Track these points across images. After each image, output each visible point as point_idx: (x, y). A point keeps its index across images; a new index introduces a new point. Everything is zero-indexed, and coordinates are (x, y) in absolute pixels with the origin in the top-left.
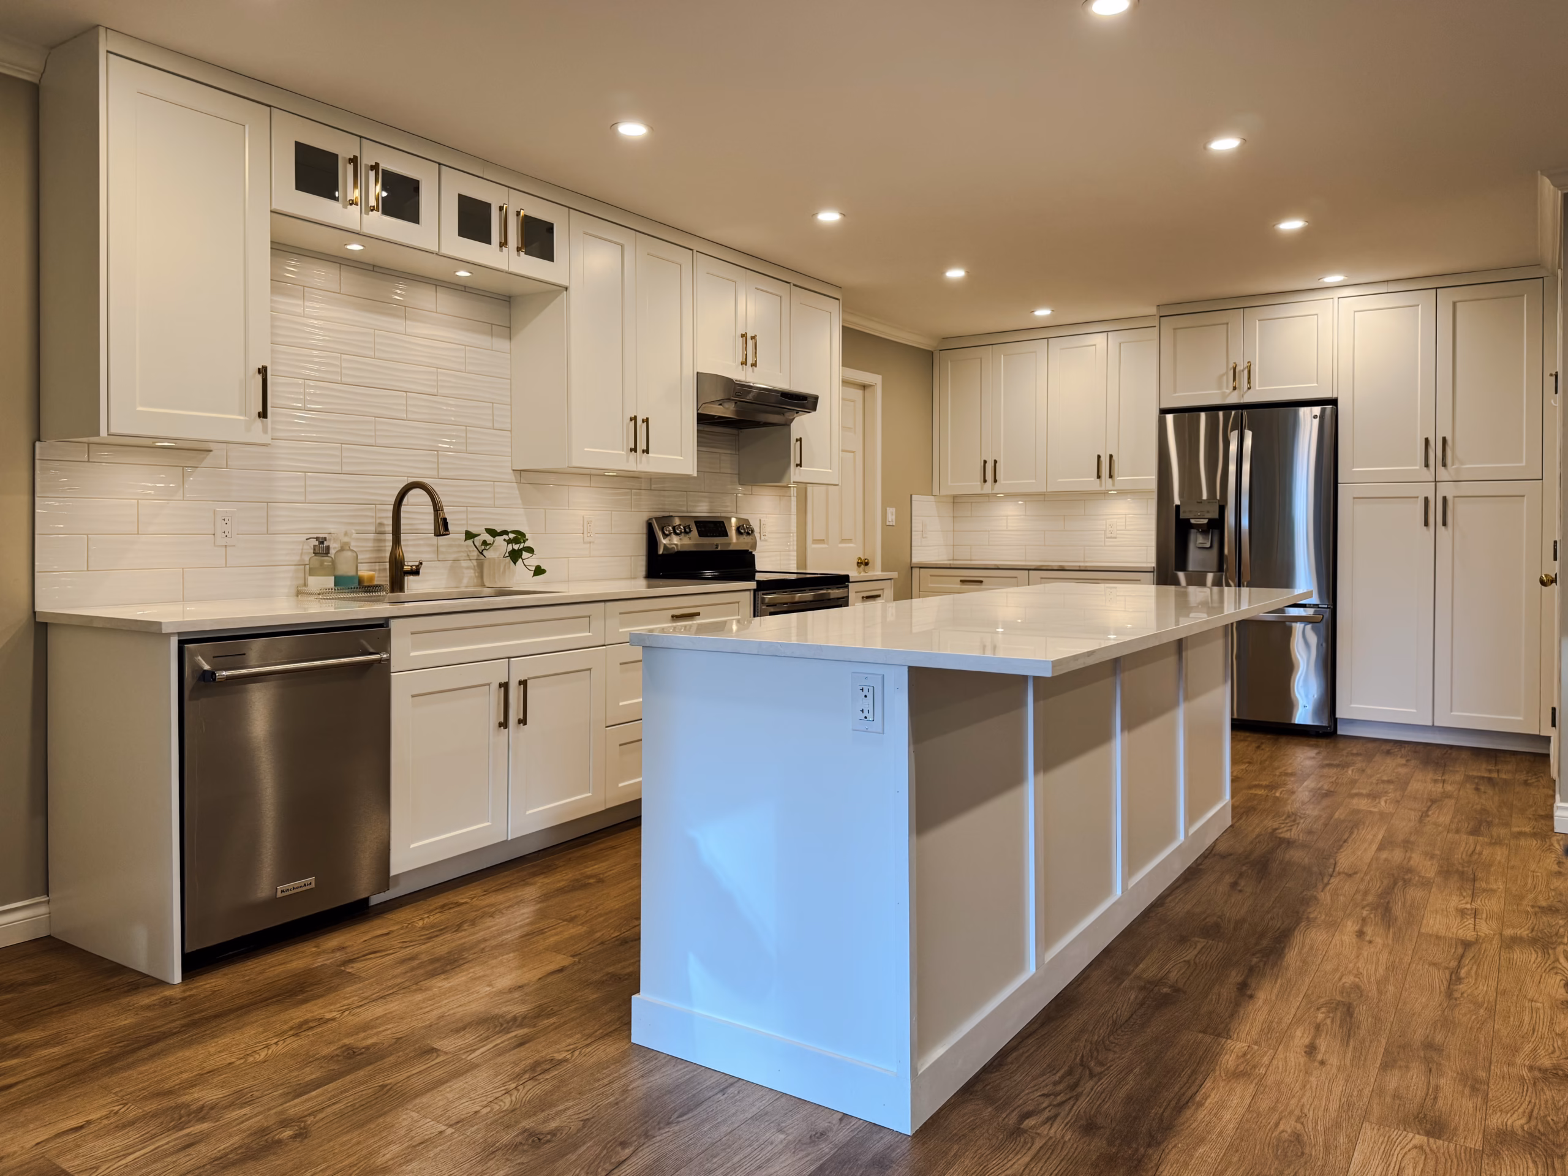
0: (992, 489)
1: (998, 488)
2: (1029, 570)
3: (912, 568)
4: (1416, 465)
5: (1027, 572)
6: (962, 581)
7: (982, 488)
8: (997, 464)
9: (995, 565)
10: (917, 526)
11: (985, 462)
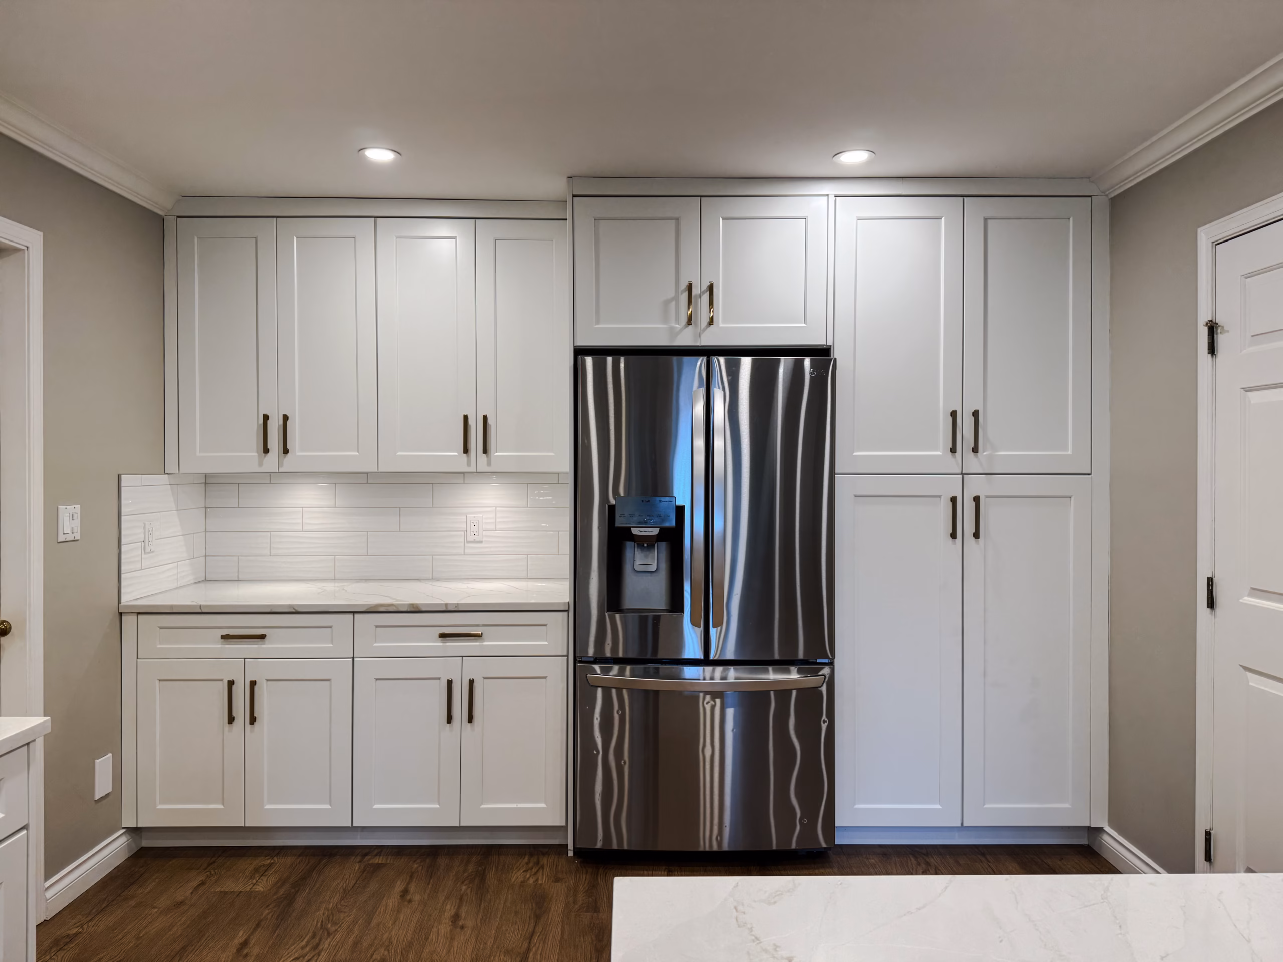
0: (280, 465)
1: (290, 463)
2: (354, 613)
3: (121, 614)
4: (937, 450)
5: (351, 616)
6: (224, 637)
7: (260, 464)
8: (288, 423)
9: (290, 606)
10: (131, 531)
11: (266, 418)
